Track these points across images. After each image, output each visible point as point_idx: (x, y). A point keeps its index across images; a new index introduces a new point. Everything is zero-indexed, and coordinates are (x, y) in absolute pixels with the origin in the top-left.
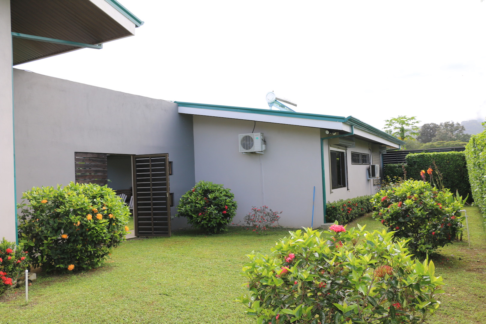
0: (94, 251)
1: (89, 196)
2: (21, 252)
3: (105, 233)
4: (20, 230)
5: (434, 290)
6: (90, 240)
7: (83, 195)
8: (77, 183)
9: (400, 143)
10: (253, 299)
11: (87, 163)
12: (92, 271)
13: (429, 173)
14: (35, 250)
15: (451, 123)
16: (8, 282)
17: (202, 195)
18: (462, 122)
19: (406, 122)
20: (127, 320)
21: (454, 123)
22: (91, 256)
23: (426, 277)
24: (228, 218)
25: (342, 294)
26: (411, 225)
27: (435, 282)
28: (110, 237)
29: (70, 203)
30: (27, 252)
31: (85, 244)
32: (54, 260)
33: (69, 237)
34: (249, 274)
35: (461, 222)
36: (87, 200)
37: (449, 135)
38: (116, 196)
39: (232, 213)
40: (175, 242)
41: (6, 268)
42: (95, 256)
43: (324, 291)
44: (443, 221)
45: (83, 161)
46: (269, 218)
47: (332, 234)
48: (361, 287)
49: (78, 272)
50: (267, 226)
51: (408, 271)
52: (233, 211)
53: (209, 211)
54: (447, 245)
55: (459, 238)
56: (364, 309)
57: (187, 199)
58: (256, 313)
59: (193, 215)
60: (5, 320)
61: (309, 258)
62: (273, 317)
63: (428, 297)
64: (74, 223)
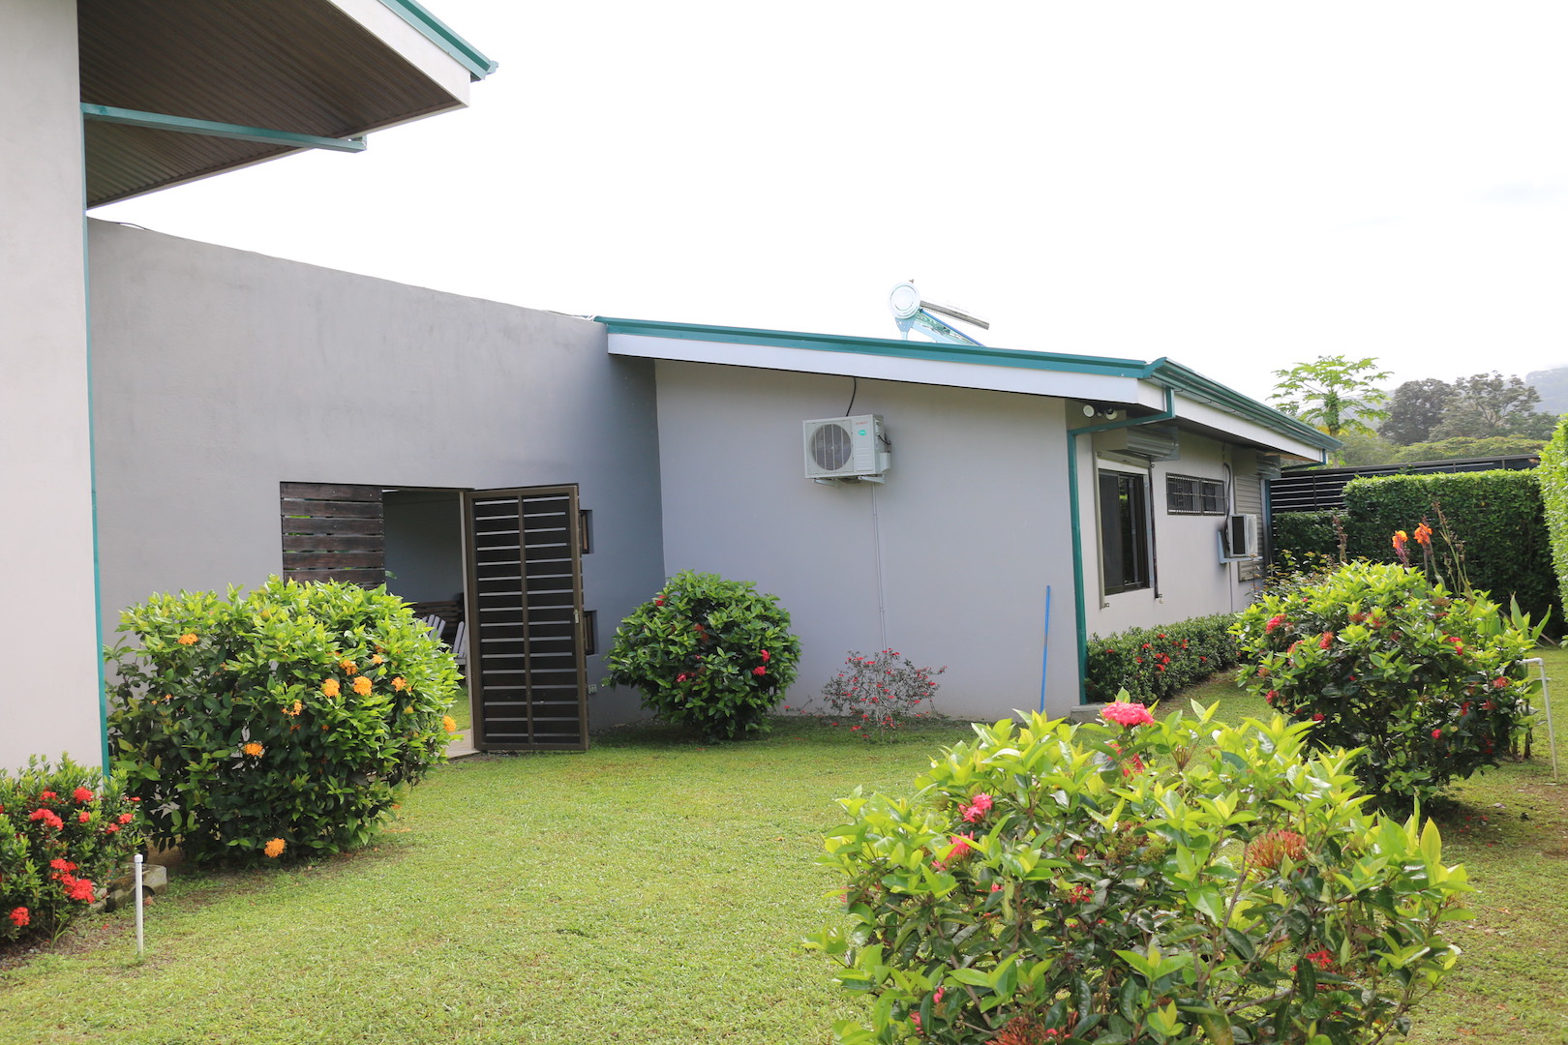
0: (346, 795)
1: (328, 621)
2: (121, 798)
3: (382, 740)
4: (113, 730)
5: (1440, 909)
6: (334, 762)
7: (312, 619)
8: (291, 579)
9: (1323, 445)
10: (859, 938)
11: (320, 517)
12: (339, 858)
13: (1419, 541)
14: (160, 793)
15: (1491, 378)
16: (80, 893)
17: (687, 617)
18: (1529, 376)
19: (1345, 377)
20: (458, 1013)
21: (1502, 379)
22: (338, 812)
23: (1413, 868)
24: (772, 689)
25: (1144, 922)
26: (1364, 707)
27: (1443, 884)
28: (397, 751)
29: (271, 643)
30: (137, 799)
31: (319, 775)
32: (222, 824)
33: (267, 752)
34: (847, 861)
35: (1527, 696)
36: (321, 634)
37: (1486, 418)
38: (415, 620)
39: (783, 675)
40: (604, 768)
41: (74, 849)
42: (348, 810)
43: (1086, 912)
44: (1468, 694)
45: (307, 511)
46: (902, 688)
47: (1109, 733)
48: (1204, 896)
49: (297, 863)
50: (897, 715)
51: (1356, 850)
52: (788, 668)
53: (709, 666)
54: (1482, 773)
55: (1522, 750)
56: (1215, 970)
57: (638, 629)
58: (871, 983)
59: (660, 682)
60: (76, 1009)
61: (1037, 810)
62: (923, 994)
63: (1420, 932)
64: (282, 706)
